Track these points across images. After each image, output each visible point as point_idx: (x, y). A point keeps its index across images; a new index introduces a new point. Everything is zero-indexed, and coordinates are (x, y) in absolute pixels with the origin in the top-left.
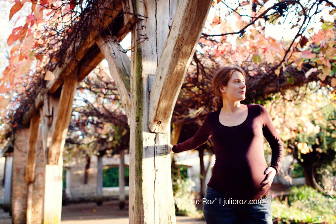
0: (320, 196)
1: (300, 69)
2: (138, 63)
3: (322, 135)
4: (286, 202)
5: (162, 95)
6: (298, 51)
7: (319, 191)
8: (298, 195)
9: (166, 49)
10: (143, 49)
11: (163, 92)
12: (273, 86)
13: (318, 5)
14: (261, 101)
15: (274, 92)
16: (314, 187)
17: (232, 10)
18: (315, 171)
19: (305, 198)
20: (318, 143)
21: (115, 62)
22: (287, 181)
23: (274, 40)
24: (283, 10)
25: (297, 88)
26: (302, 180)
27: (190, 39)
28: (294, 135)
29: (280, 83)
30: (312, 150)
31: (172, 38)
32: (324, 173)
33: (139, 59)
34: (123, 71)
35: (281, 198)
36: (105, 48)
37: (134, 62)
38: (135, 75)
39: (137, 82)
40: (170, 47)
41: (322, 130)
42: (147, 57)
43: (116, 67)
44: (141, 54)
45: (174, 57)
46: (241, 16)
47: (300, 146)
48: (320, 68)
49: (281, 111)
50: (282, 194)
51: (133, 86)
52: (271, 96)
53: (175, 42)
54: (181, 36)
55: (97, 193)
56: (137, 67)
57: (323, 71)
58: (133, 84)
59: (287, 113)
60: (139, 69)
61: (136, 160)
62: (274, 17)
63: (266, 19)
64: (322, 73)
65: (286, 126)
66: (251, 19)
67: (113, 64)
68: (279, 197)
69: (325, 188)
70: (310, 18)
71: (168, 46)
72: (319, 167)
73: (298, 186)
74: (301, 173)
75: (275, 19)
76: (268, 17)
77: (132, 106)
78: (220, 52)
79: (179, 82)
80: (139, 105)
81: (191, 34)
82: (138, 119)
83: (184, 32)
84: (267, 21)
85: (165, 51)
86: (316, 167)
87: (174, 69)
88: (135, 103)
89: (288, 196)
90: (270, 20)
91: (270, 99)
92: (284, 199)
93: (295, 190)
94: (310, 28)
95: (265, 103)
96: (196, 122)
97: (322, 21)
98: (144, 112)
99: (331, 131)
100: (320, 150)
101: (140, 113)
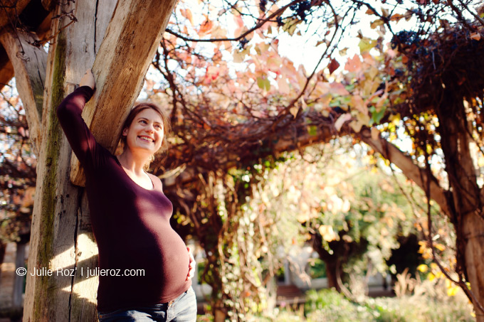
0: (345, 303)
1: (326, 114)
2: (58, 64)
3: (352, 217)
4: (301, 313)
5: (96, 119)
6: (325, 80)
7: (345, 297)
8: (317, 303)
9: (108, 39)
10: (68, 41)
11: (98, 113)
12: (287, 140)
13: (355, 9)
14: (271, 163)
15: (290, 149)
16: (338, 290)
17: (229, 4)
18: (341, 268)
19: (326, 306)
20: (345, 228)
21: (26, 69)
22: (303, 280)
23: (290, 63)
24: (306, 12)
25: (322, 146)
26: (323, 282)
27: (148, 23)
28: (315, 214)
29: (298, 136)
30: (338, 238)
31: (118, 19)
32: (353, 271)
33: (60, 57)
34: (37, 85)
35: (295, 306)
36: (13, 47)
37: (51, 63)
38: (51, 85)
39: (53, 97)
40: (115, 35)
41: (353, 211)
42: (75, 55)
43: (27, 77)
44: (64, 50)
45: (120, 53)
46: (243, 15)
47: (322, 230)
48: (354, 113)
49: (298, 179)
50: (296, 300)
51: (47, 104)
52: (284, 155)
53: (122, 28)
54: (133, 17)
55: (13, 302)
56: (55, 72)
57: (358, 118)
58: (47, 101)
59: (306, 182)
60: (59, 75)
61: (41, 234)
62: (292, 22)
63: (280, 23)
64: (357, 121)
65: (305, 202)
66: (257, 21)
67: (23, 73)
68: (291, 305)
69: (354, 291)
70: (343, 31)
71: (111, 33)
72: (346, 262)
73: (318, 290)
74: (322, 273)
75: (294, 24)
76: (282, 21)
77: (43, 140)
78: (210, 77)
79: (127, 99)
80: (54, 136)
81: (151, 14)
82: (49, 161)
83: (139, 9)
84: (281, 27)
85: (106, 43)
86: (343, 262)
87: (118, 74)
88: (47, 133)
89: (304, 303)
90: (285, 26)
91: (283, 160)
92: (298, 308)
93: (314, 296)
94: (343, 48)
95: (276, 166)
96: (174, 191)
97: (360, 36)
98: (62, 148)
99: (363, 213)
100: (348, 239)
101: (55, 150)
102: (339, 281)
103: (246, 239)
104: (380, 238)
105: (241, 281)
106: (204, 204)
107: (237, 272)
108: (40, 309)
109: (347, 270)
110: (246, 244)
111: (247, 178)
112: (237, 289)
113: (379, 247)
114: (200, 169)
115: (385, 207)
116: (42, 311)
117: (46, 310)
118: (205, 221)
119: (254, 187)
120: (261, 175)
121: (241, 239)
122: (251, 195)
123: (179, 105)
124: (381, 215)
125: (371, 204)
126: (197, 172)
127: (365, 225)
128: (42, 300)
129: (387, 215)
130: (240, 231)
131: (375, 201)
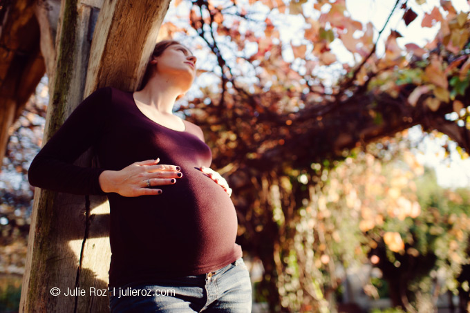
14: (329, 162)
16: (404, 309)
18: (406, 286)
32: (419, 289)
48: (429, 87)
57: (436, 93)
64: (434, 97)
73: (382, 309)
80: (63, 67)
88: (56, 65)
98: (72, 81)
99: (429, 225)
100: (414, 252)
101: (63, 84)
102: (404, 300)
103: (305, 247)
104: (449, 252)
105: (300, 293)
106: (259, 211)
107: (295, 283)
108: (36, 287)
109: (413, 287)
110: (305, 253)
111: (304, 179)
112: (296, 302)
113: (448, 262)
114: (254, 172)
115: (453, 219)
116: (38, 290)
117: (44, 288)
118: (259, 229)
119: (312, 190)
120: (320, 176)
121: (299, 247)
122: (308, 198)
123: (229, 85)
124: (449, 227)
125: (437, 214)
126: (250, 176)
127: (432, 238)
128: (39, 275)
129: (456, 227)
130: (298, 238)
131: (442, 212)
